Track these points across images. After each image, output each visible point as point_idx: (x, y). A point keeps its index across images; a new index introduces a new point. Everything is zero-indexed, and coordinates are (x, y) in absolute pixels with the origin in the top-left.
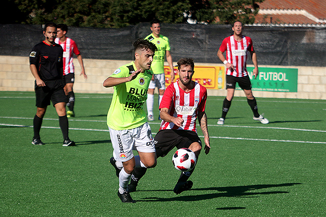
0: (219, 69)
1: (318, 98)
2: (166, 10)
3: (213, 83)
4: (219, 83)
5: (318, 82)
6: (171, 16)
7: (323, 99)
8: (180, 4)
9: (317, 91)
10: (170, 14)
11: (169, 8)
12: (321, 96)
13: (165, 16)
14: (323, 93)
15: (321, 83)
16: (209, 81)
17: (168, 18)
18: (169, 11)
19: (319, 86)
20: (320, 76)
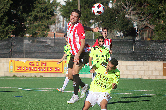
0: (65, 62)
1: (125, 78)
2: (3, 30)
3: (61, 70)
4: (65, 70)
5: (126, 69)
6: (5, 33)
7: (128, 78)
8: (10, 26)
9: (125, 74)
10: (5, 32)
11: (4, 28)
12: (128, 77)
13: (2, 33)
14: (129, 75)
15: (127, 70)
16: (59, 69)
17: (3, 34)
18: (4, 30)
19: (126, 71)
20: (127, 66)
